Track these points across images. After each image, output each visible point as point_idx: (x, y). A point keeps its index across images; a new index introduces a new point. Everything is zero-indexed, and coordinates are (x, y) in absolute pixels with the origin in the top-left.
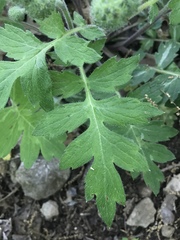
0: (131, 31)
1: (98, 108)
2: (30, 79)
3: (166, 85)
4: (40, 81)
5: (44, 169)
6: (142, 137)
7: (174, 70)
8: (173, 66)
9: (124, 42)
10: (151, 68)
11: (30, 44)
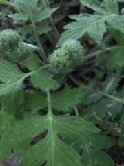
0: (90, 65)
1: (55, 122)
2: (10, 97)
3: (109, 106)
4: (16, 99)
5: (18, 160)
6: (90, 144)
7: (116, 95)
8: (115, 92)
9: (84, 72)
10: (100, 92)
11: (14, 73)
